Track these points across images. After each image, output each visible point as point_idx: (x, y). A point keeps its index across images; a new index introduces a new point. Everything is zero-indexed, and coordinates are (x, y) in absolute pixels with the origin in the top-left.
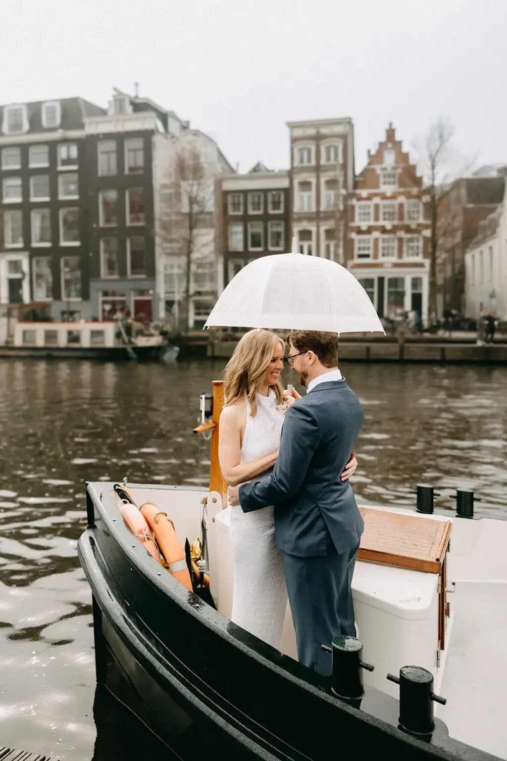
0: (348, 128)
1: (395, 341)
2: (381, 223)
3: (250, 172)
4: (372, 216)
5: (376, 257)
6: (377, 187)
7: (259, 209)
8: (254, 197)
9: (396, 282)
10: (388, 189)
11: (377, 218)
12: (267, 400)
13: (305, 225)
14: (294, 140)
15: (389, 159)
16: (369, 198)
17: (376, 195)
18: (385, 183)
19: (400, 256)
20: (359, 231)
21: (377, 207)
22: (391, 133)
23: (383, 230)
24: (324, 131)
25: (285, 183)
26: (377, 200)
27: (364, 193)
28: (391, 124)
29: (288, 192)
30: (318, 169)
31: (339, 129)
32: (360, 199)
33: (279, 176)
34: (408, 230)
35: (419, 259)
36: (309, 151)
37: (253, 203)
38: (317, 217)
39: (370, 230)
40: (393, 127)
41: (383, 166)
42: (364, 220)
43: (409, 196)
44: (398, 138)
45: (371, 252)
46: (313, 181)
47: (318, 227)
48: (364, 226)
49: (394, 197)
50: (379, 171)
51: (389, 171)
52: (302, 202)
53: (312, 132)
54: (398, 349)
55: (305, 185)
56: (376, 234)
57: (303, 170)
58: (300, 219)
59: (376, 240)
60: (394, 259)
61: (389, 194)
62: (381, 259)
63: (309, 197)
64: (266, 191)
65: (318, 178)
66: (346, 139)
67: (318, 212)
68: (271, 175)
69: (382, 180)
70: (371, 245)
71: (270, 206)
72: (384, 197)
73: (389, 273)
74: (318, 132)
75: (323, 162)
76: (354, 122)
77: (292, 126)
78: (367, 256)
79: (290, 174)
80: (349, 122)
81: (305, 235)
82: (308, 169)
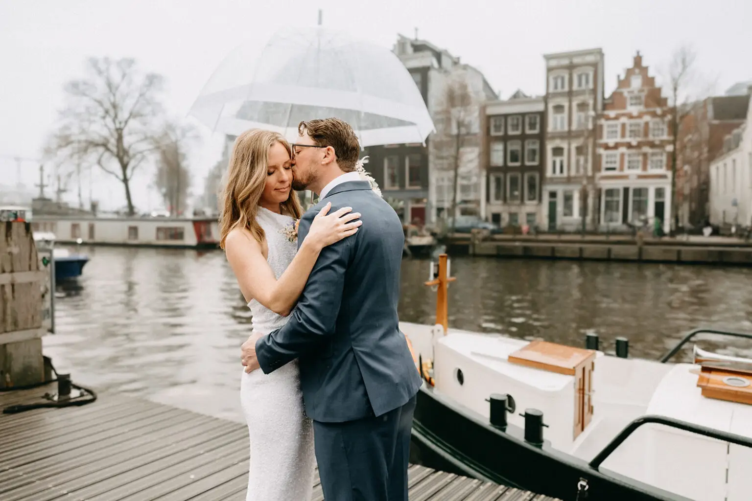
0: (598, 57)
1: (633, 243)
2: (627, 139)
3: (511, 99)
4: (619, 134)
5: (622, 169)
6: (624, 107)
7: (517, 129)
8: (513, 119)
9: (640, 192)
10: (634, 110)
11: (623, 136)
13: (558, 143)
14: (549, 70)
15: (636, 83)
16: (617, 118)
17: (623, 115)
18: (632, 104)
19: (645, 168)
20: (607, 147)
21: (623, 125)
22: (638, 60)
23: (629, 146)
24: (576, 61)
25: (540, 107)
26: (624, 120)
27: (612, 113)
28: (638, 53)
29: (543, 115)
30: (570, 94)
31: (590, 59)
32: (608, 118)
33: (536, 101)
34: (652, 145)
35: (662, 171)
36: (563, 79)
37: (513, 126)
38: (569, 135)
39: (616, 146)
40: (641, 54)
41: (631, 89)
42: (612, 137)
43: (654, 114)
44: (644, 63)
45: (617, 165)
46: (566, 105)
47: (569, 144)
48: (611, 142)
49: (640, 116)
50: (626, 94)
51: (636, 93)
52: (555, 123)
53: (566, 62)
54: (635, 250)
55: (559, 108)
56: (623, 150)
57: (556, 95)
58: (554, 137)
59: (622, 155)
60: (639, 171)
61: (635, 114)
62: (627, 172)
63: (562, 119)
64: (523, 115)
65: (570, 102)
66: (597, 67)
67: (570, 132)
68: (528, 100)
69: (628, 102)
70: (618, 159)
71: (527, 127)
72: (631, 117)
73: (633, 184)
74: (571, 63)
75: (575, 87)
76: (604, 51)
77: (548, 58)
78: (614, 169)
79: (546, 99)
80: (600, 53)
81: (558, 151)
82: (561, 94)
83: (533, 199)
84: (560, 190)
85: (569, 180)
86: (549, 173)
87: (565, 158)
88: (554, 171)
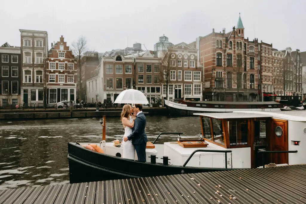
0: (45, 36)
2: (59, 70)
3: (2, 46)
4: (55, 67)
5: (57, 81)
6: (58, 57)
7: (7, 61)
8: (4, 56)
9: (65, 91)
10: (62, 58)
11: (57, 68)
12: (130, 117)
13: (28, 68)
14: (22, 37)
15: (62, 48)
16: (54, 61)
17: (57, 60)
18: (60, 56)
19: (66, 81)
20: (50, 72)
21: (57, 64)
22: (62, 39)
23: (60, 72)
24: (36, 35)
25: (19, 52)
26: (57, 62)
27: (52, 59)
28: (62, 36)
29: (20, 56)
30: (33, 48)
31: (42, 35)
32: (50, 61)
33: (16, 48)
34: (69, 72)
35: (73, 83)
36: (29, 41)
37: (4, 59)
38: (33, 66)
39: (54, 72)
40: (63, 37)
41: (60, 50)
42: (52, 68)
43: (69, 61)
44: (65, 41)
45: (55, 80)
46: (32, 52)
47: (33, 70)
48: (52, 70)
49: (63, 61)
50: (58, 52)
51: (62, 52)
52: (26, 60)
53: (31, 34)
54: (70, 114)
55: (28, 54)
56: (57, 74)
57: (26, 48)
58: (26, 66)
59: (57, 76)
60: (64, 83)
61: (62, 60)
62: (59, 83)
63: (30, 59)
64: (10, 54)
65: (33, 52)
66: (45, 39)
67: (33, 64)
68: (12, 48)
69: (59, 55)
70: (55, 77)
71: (12, 60)
72: (60, 61)
73: (62, 87)
74: (33, 35)
75: (35, 46)
76: (48, 33)
77: (22, 31)
78: (54, 81)
79: (21, 49)
80: (46, 33)
81: (28, 72)
82: (29, 48)
83: (16, 93)
84: (29, 89)
85: (33, 85)
86: (24, 82)
87: (31, 75)
88: (26, 81)
